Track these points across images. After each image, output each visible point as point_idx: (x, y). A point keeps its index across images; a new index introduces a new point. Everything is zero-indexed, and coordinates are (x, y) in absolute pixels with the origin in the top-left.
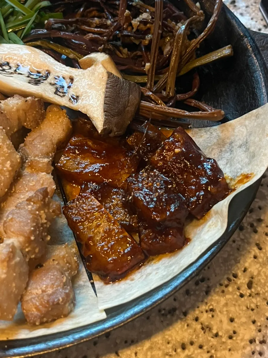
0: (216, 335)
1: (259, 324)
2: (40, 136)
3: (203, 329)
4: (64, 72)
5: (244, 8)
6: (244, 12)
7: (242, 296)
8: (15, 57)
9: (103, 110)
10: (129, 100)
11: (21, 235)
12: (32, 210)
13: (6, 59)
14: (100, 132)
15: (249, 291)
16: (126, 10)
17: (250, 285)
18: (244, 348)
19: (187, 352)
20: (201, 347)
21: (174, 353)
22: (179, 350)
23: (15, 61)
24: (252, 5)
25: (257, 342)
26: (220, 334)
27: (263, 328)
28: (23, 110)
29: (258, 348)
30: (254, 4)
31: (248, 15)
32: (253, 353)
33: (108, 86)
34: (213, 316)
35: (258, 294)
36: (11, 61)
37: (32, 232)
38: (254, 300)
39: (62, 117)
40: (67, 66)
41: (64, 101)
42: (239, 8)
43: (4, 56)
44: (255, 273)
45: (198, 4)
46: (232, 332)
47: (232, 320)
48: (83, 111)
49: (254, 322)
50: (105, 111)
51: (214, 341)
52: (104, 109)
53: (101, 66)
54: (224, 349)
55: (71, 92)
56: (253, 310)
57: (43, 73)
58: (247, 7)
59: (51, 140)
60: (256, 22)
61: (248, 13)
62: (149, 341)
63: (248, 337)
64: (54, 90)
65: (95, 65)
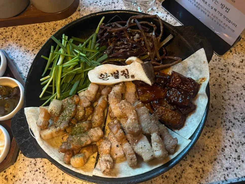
0: (212, 126)
1: (221, 117)
3: (207, 126)
4: (123, 68)
5: (157, 9)
6: (158, 11)
7: (212, 111)
8: (103, 71)
9: (147, 78)
10: (151, 69)
11: (156, 131)
12: (154, 122)
13: (100, 73)
14: (151, 85)
15: (213, 109)
18: (221, 126)
19: (207, 135)
20: (209, 132)
21: (203, 138)
22: (204, 136)
23: (104, 72)
24: (158, 7)
25: (223, 122)
26: (212, 125)
27: (222, 118)
29: (224, 124)
30: (159, 6)
31: (159, 12)
32: (224, 126)
33: (144, 68)
34: (207, 121)
35: (216, 109)
36: (102, 73)
38: (216, 111)
39: (132, 85)
40: (122, 66)
41: (131, 79)
42: (155, 10)
44: (212, 103)
45: (151, 23)
46: (215, 123)
47: (213, 120)
48: (139, 80)
49: (219, 117)
51: (212, 128)
53: (136, 62)
54: (216, 129)
55: (130, 74)
56: (217, 114)
57: (116, 72)
58: (157, 8)
59: (133, 94)
60: (164, 13)
61: (159, 11)
63: (220, 122)
64: (125, 77)
65: (134, 62)
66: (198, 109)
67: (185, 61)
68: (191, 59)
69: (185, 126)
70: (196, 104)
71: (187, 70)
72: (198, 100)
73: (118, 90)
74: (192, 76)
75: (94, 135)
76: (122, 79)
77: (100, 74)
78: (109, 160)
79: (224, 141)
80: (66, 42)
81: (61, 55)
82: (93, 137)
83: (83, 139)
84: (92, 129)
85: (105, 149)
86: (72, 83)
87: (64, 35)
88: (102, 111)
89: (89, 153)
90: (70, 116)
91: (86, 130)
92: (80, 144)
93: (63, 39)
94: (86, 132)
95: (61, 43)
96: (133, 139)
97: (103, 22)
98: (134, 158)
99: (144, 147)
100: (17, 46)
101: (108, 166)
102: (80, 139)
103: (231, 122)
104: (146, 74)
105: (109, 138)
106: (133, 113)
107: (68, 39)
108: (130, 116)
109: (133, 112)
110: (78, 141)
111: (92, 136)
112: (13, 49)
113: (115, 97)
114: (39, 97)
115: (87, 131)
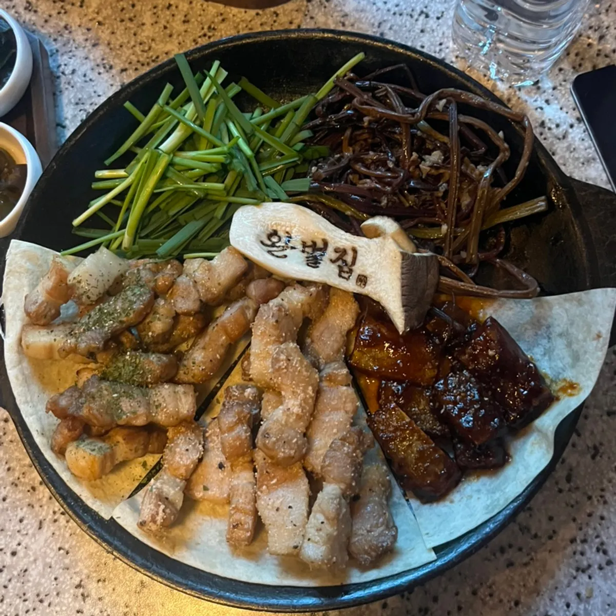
0: (536, 536)
1: (579, 522)
2: (327, 328)
3: (521, 530)
4: (344, 241)
5: (550, 91)
6: (551, 98)
7: (560, 491)
8: (283, 223)
9: (401, 304)
10: (427, 282)
12: (348, 452)
13: (272, 226)
14: (401, 333)
15: (568, 485)
16: (414, 153)
17: (569, 479)
18: (565, 548)
19: (506, 556)
20: (520, 549)
21: (493, 557)
22: (498, 554)
23: (284, 228)
24: (561, 85)
25: (578, 541)
26: (539, 534)
27: (584, 526)
29: (579, 548)
30: (563, 83)
31: (556, 102)
32: (575, 553)
33: (405, 271)
34: (531, 516)
35: (577, 488)
36: (279, 228)
37: (353, 478)
38: (574, 496)
39: (350, 303)
40: (346, 232)
41: (351, 286)
42: (544, 92)
43: (270, 222)
44: (574, 464)
45: (501, 134)
46: (551, 532)
47: (551, 519)
48: (375, 297)
49: (574, 520)
50: (403, 306)
51: (533, 543)
52: (403, 303)
53: (391, 240)
54: (545, 550)
55: (358, 270)
56: (572, 506)
57: (320, 244)
58: (554, 88)
59: (341, 332)
60: (567, 113)
61: (556, 99)
63: (568, 536)
64: (337, 271)
65: (384, 238)
66: (509, 471)
67: (547, 302)
68: (567, 305)
69: (447, 503)
70: (512, 452)
71: (539, 333)
72: (524, 443)
73: (297, 305)
74: (547, 358)
75: (165, 407)
76: (326, 273)
77: (270, 231)
78: (170, 498)
79: (551, 600)
80: (214, 89)
81: (181, 124)
82: (159, 409)
83: (126, 405)
84: (166, 386)
85: (178, 462)
86: (181, 220)
87: (216, 64)
88: (225, 345)
89: (131, 450)
90: (121, 322)
91: (149, 380)
92: (112, 415)
93: (210, 77)
94: (147, 387)
95: (200, 86)
96: (267, 472)
97: (353, 69)
98: (246, 526)
99: (286, 510)
100: (87, 40)
101: (158, 514)
102: (118, 398)
103: (605, 552)
104: (402, 291)
105: (210, 432)
106: (302, 395)
107: (225, 84)
108: (289, 399)
109: (304, 391)
110: (108, 402)
111: (157, 407)
112: (71, 42)
113: (277, 321)
114: (72, 220)
115: (150, 386)
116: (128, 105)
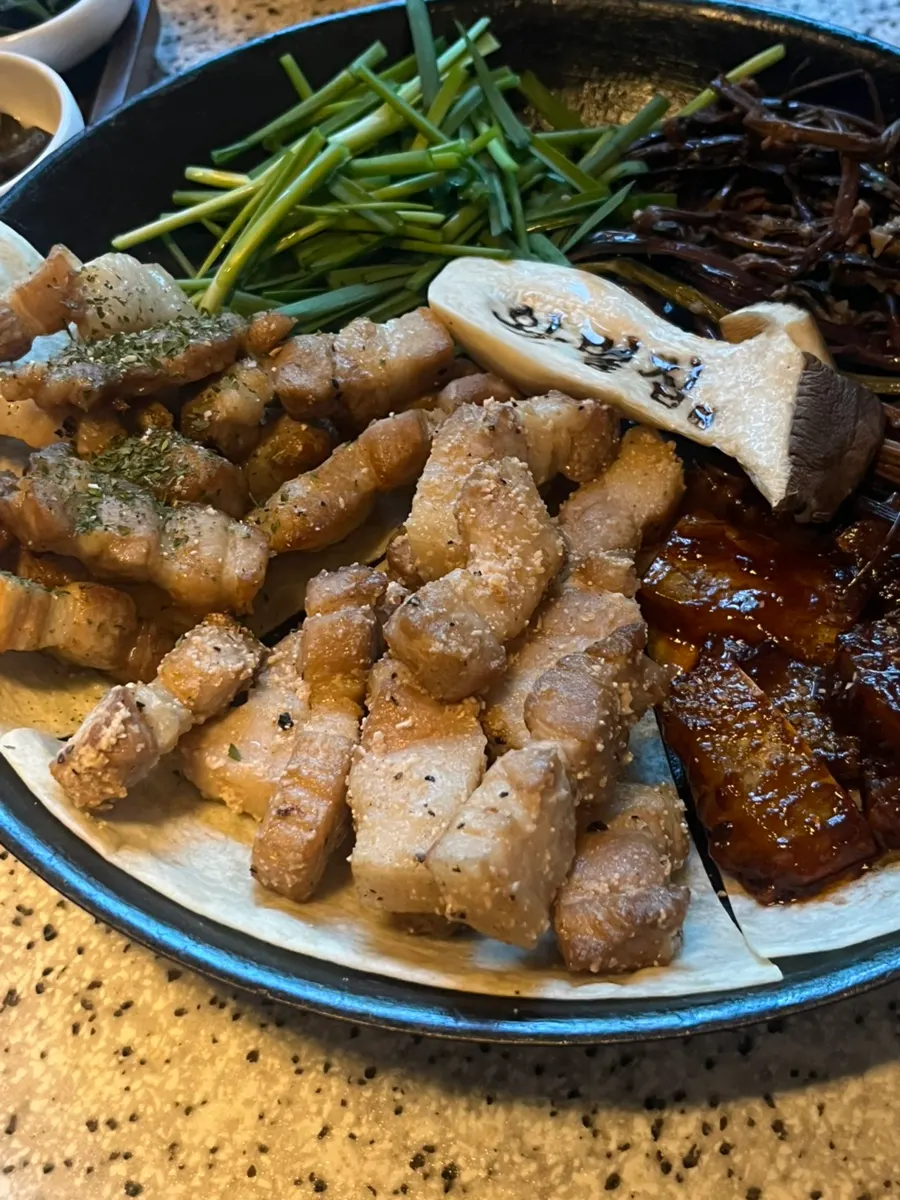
2: (603, 502)
4: (678, 345)
8: (549, 297)
9: (786, 452)
10: (855, 432)
11: (572, 734)
12: (601, 676)
13: (525, 299)
14: (774, 504)
16: (860, 201)
23: (548, 307)
28: (570, 431)
33: (805, 389)
36: (537, 306)
37: (601, 732)
39: (665, 460)
40: (685, 329)
41: (677, 419)
43: (520, 291)
48: (727, 448)
50: (791, 453)
52: (790, 448)
53: (785, 336)
55: (695, 396)
57: (621, 345)
59: (631, 517)
62: (860, 1080)
64: (651, 390)
65: (769, 334)
69: (827, 905)
73: (545, 422)
75: (196, 547)
77: (518, 304)
78: (147, 710)
80: (469, 60)
81: (386, 105)
82: (181, 548)
83: (111, 511)
84: (211, 510)
85: (190, 664)
86: (334, 277)
87: (483, 23)
88: (364, 488)
89: (90, 622)
90: (154, 363)
91: (178, 487)
92: (73, 522)
93: (467, 39)
94: (168, 504)
95: (440, 52)
96: (392, 698)
98: (309, 818)
99: (420, 783)
100: (239, 31)
101: (108, 724)
102: (99, 495)
104: (794, 425)
105: (280, 653)
106: (516, 559)
107: (493, 60)
108: (484, 558)
109: (525, 556)
110: (75, 493)
111: (177, 543)
112: (211, 30)
113: (492, 429)
115: (176, 503)
116: (287, 60)
